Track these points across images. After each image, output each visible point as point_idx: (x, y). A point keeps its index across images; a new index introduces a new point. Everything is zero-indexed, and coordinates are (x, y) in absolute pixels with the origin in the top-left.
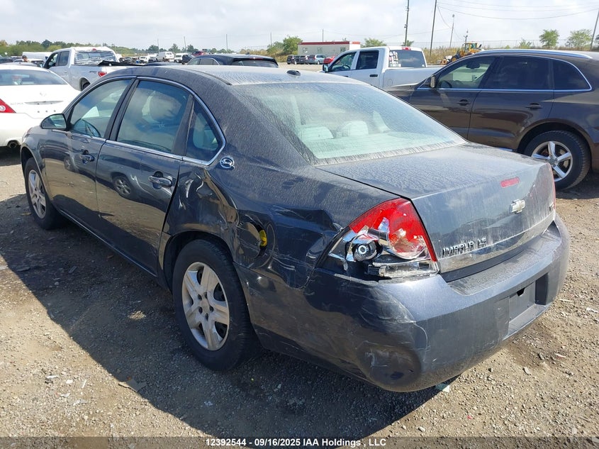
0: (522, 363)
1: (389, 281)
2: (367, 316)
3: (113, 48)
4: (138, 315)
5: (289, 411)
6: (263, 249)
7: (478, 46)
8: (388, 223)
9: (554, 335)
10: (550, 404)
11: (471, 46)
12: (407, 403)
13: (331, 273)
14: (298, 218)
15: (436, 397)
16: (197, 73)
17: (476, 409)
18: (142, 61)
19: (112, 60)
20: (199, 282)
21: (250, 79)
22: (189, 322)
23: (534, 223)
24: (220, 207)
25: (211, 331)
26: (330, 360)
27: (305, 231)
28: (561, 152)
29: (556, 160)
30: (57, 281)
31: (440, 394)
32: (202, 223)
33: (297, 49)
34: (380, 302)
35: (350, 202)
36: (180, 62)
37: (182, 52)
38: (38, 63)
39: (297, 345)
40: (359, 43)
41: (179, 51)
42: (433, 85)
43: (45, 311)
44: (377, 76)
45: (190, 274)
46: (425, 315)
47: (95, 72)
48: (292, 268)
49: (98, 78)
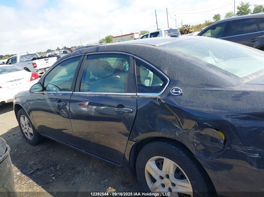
4: (111, 190)
7: (188, 26)
11: (185, 26)
19: (37, 57)
30: (53, 176)
33: (112, 40)
37: (62, 50)
40: (138, 33)
41: (60, 50)
47: (30, 64)
48: (257, 156)
49: (32, 66)
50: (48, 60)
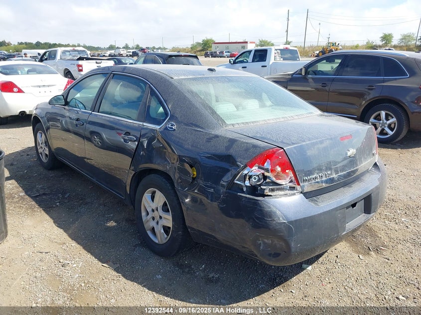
0: (358, 252)
1: (271, 197)
2: (258, 218)
3: (84, 47)
4: (112, 224)
5: (210, 281)
6: (194, 179)
7: (337, 44)
8: (270, 162)
9: (380, 236)
10: (374, 277)
11: (332, 44)
12: (284, 276)
13: (236, 193)
14: (215, 160)
15: (302, 273)
16: (151, 71)
17: (327, 280)
18: (104, 56)
19: (86, 56)
20: (153, 201)
21: (184, 75)
22: (146, 226)
23: (362, 163)
24: (167, 153)
25: (160, 232)
26: (235, 247)
27: (220, 168)
28: (390, 118)
29: (386, 123)
30: (58, 202)
31: (305, 271)
32: (155, 163)
33: (211, 47)
34: (265, 209)
35: (247, 150)
36: (130, 56)
38: (34, 58)
39: (215, 238)
40: (254, 43)
41: (130, 49)
42: (303, 73)
43: (52, 221)
44: (266, 66)
45: (147, 196)
46: (293, 217)
47: (74, 64)
48: (212, 190)
49: (76, 68)
50: (100, 63)
